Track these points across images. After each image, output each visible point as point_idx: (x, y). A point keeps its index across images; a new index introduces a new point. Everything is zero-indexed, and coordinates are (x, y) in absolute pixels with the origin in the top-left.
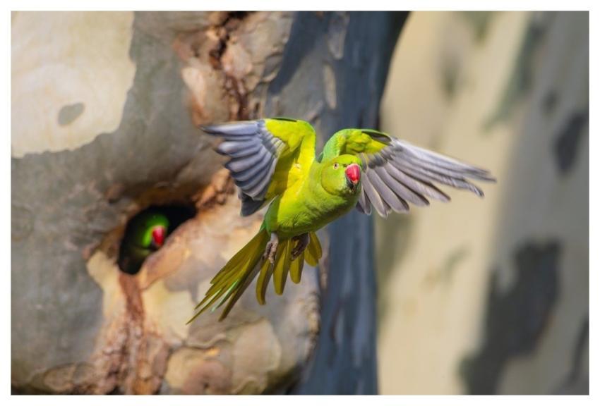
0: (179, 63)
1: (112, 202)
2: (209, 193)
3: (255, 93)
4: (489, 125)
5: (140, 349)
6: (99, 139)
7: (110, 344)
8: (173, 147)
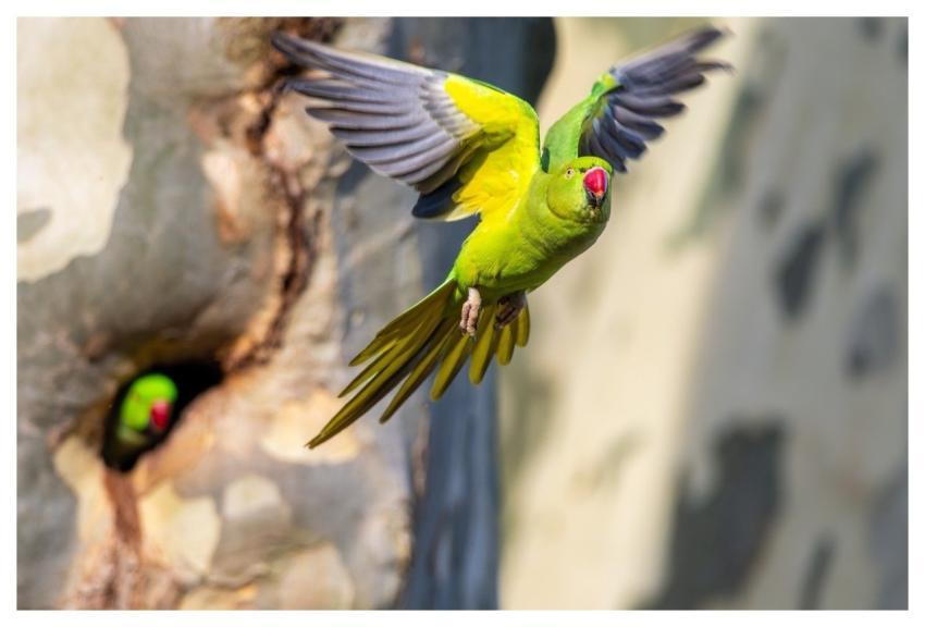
0: (198, 146)
1: (94, 360)
2: (242, 348)
3: (316, 192)
4: (676, 244)
5: (135, 587)
6: (75, 265)
7: (89, 579)
8: (189, 277)
